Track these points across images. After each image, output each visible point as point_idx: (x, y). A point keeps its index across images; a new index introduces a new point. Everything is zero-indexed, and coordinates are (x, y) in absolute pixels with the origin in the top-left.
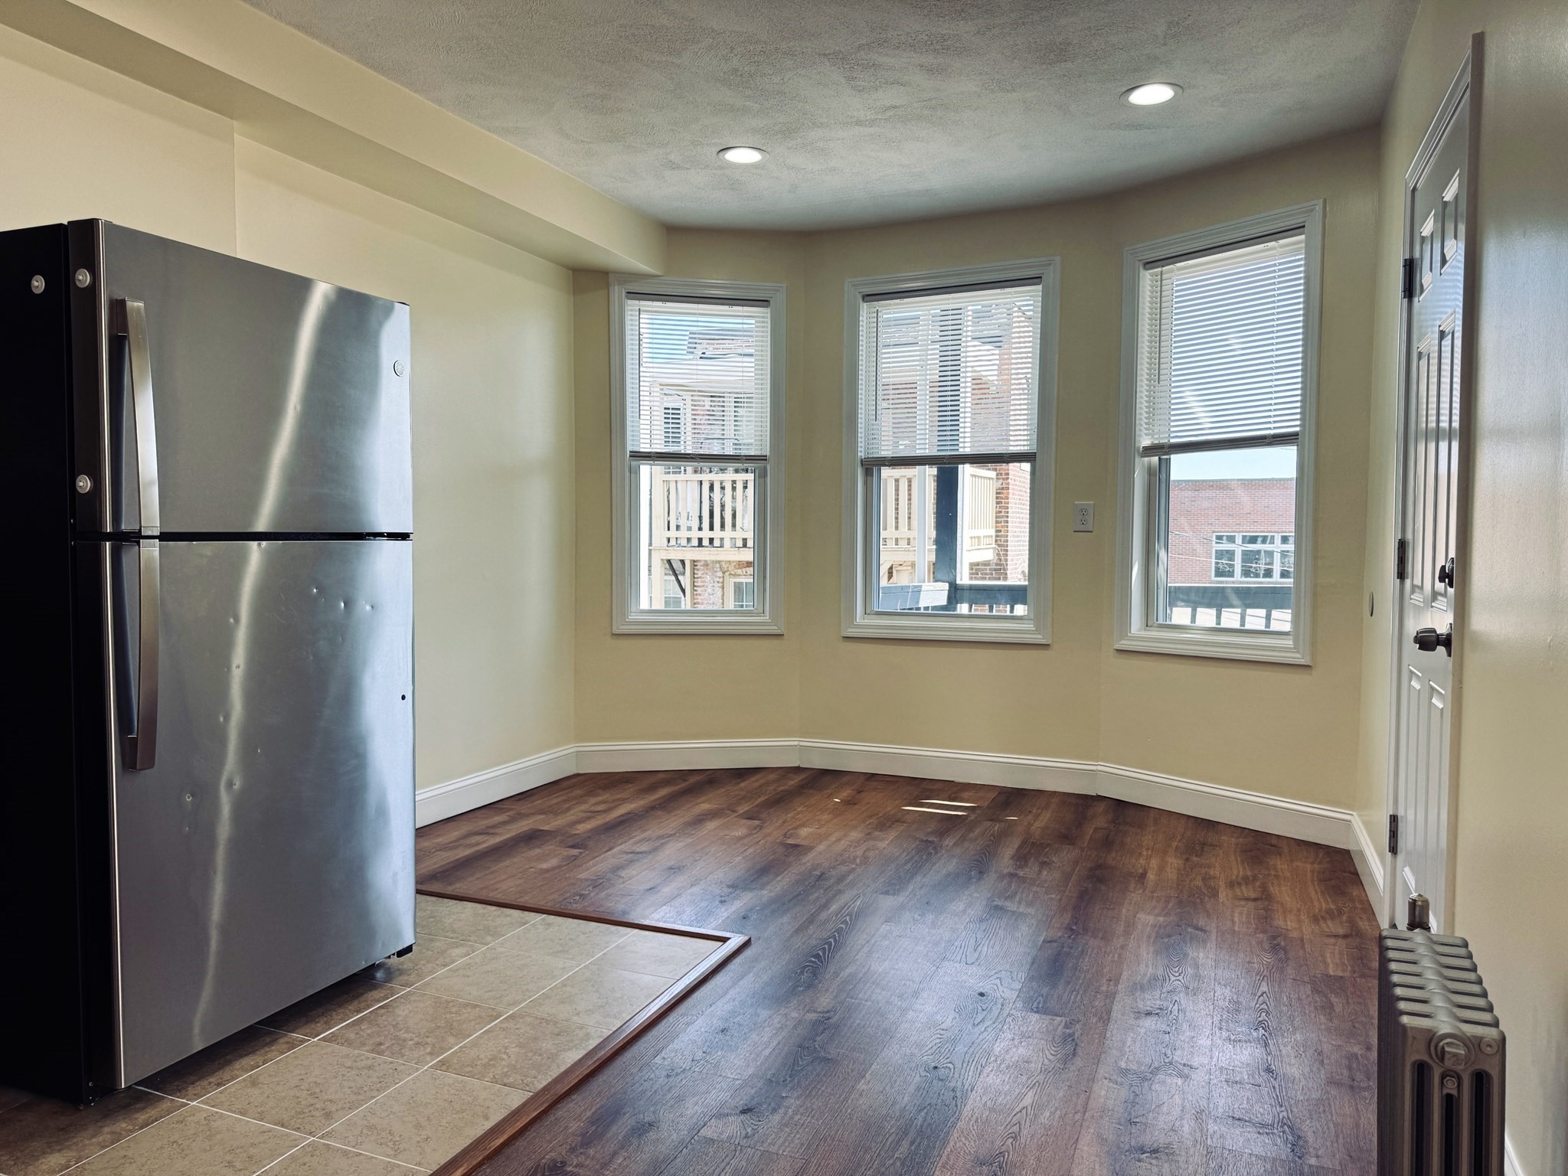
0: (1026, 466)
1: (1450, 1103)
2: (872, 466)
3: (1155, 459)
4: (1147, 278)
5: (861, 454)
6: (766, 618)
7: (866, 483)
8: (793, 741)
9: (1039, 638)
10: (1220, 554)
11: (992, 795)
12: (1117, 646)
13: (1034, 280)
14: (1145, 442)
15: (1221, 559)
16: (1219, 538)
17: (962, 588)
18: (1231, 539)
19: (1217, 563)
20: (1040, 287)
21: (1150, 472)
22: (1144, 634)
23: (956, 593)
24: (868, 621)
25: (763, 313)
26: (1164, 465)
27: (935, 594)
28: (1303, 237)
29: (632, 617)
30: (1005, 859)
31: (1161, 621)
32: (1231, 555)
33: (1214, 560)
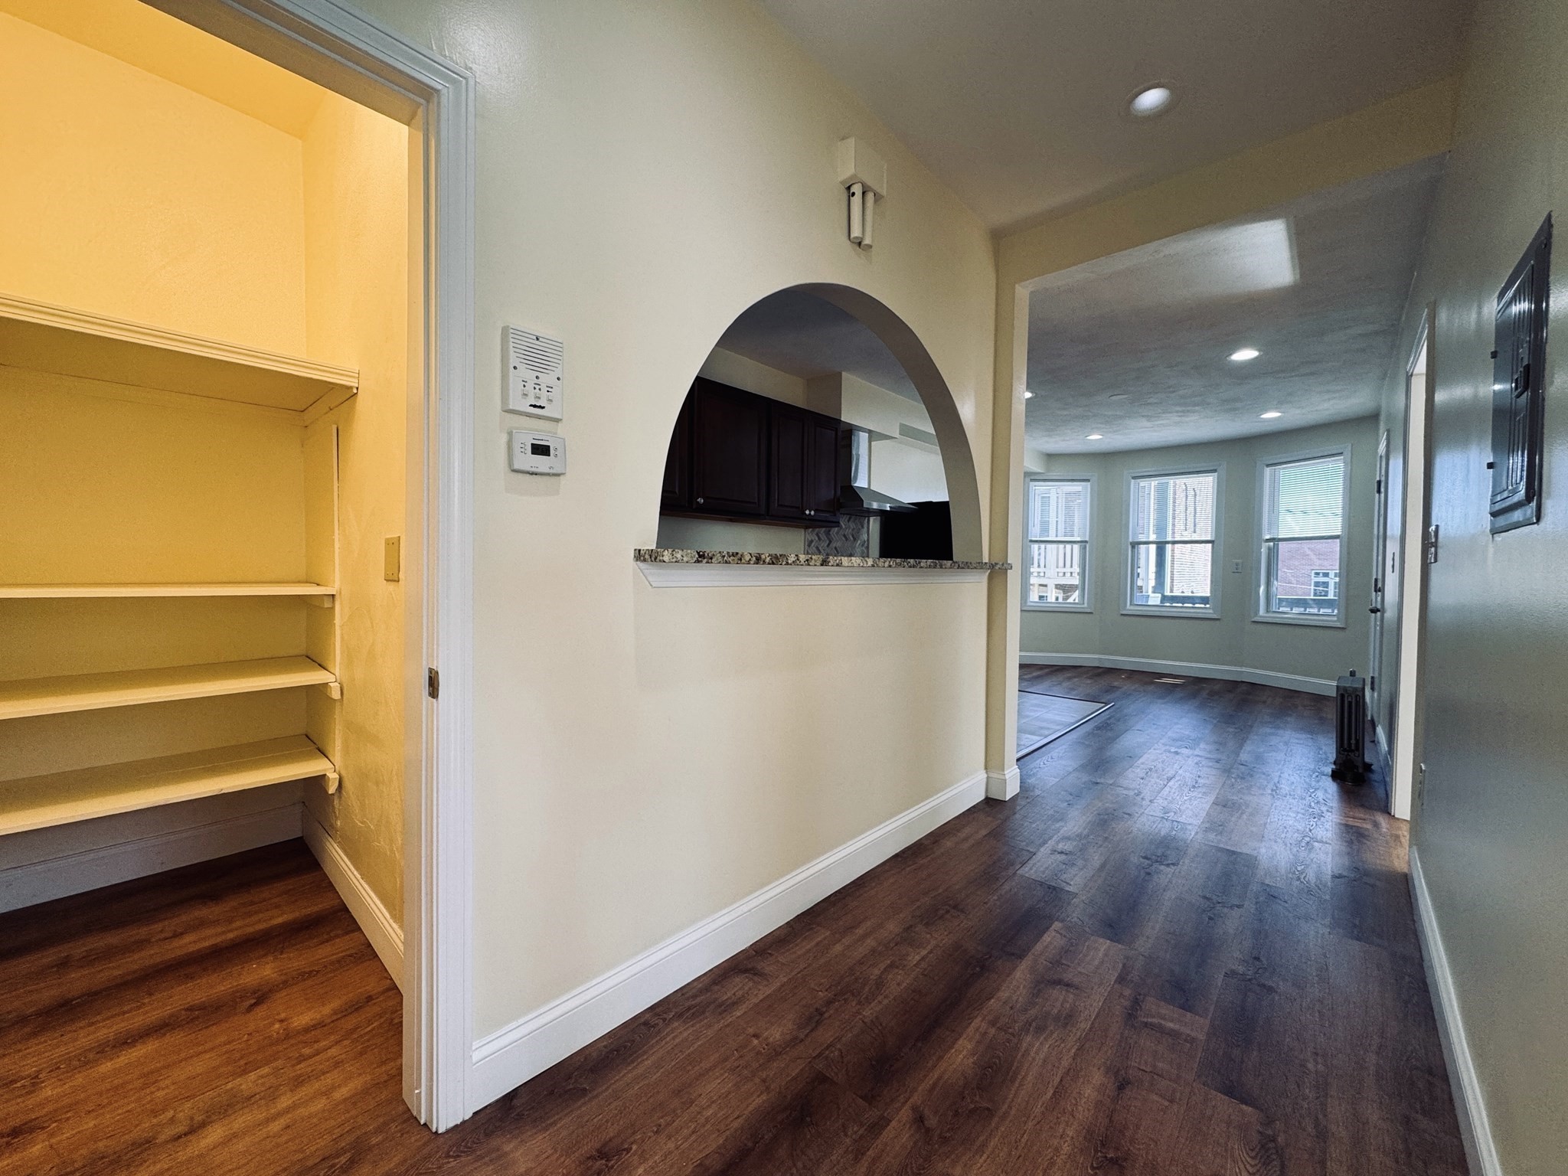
0: (1210, 545)
1: (1350, 703)
2: (1135, 545)
3: (1272, 544)
4: (1268, 471)
5: (1131, 540)
6: (1086, 605)
7: (1132, 551)
8: (1097, 656)
9: (1215, 616)
10: (1317, 584)
11: (1192, 679)
12: (1253, 620)
13: (1215, 471)
14: (1268, 537)
15: (1319, 587)
16: (1317, 574)
17: (1167, 596)
18: (1326, 575)
19: (1315, 590)
20: (1216, 474)
21: (1269, 549)
22: (1265, 615)
23: (1164, 598)
24: (1132, 608)
25: (1088, 484)
26: (1276, 547)
27: (1155, 599)
28: (1342, 457)
29: (1029, 604)
30: (1204, 694)
31: (1274, 610)
32: (1326, 584)
33: (1312, 587)
